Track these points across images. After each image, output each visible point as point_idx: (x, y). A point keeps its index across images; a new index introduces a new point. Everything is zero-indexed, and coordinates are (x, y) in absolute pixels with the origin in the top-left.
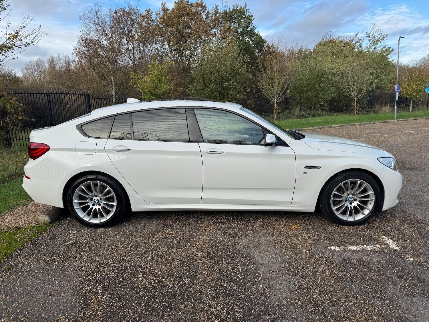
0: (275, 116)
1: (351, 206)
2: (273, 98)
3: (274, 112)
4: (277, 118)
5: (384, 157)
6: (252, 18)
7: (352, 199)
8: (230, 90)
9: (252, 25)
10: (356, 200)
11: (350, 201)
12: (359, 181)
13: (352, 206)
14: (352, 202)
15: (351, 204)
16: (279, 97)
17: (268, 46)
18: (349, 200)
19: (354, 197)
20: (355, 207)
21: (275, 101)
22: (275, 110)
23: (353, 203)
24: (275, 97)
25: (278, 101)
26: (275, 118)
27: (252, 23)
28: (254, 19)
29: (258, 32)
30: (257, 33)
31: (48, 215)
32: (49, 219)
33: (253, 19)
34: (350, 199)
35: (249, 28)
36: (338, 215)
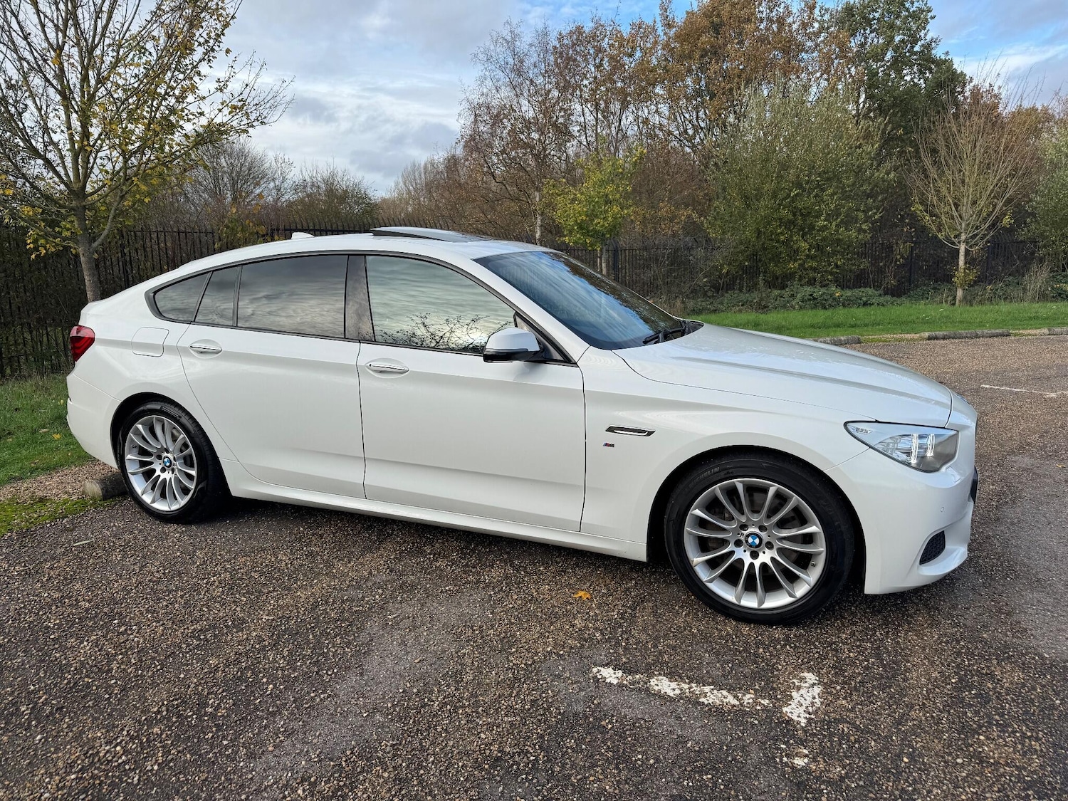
0: (960, 293)
1: (752, 560)
2: (956, 241)
3: (955, 279)
4: (965, 298)
5: (877, 421)
6: (930, 14)
7: (757, 541)
8: (818, 217)
9: (926, 35)
10: (770, 546)
11: (751, 546)
12: (771, 488)
13: (757, 563)
14: (760, 550)
15: (755, 555)
16: (975, 236)
17: (976, 93)
18: (747, 541)
19: (763, 534)
20: (764, 566)
21: (962, 248)
22: (960, 274)
23: (761, 554)
24: (963, 237)
25: (971, 247)
26: (958, 298)
27: (927, 29)
28: (935, 16)
29: (947, 53)
30: (943, 57)
31: (102, 481)
32: (102, 489)
33: (933, 18)
34: (750, 540)
35: (919, 43)
36: (706, 581)
